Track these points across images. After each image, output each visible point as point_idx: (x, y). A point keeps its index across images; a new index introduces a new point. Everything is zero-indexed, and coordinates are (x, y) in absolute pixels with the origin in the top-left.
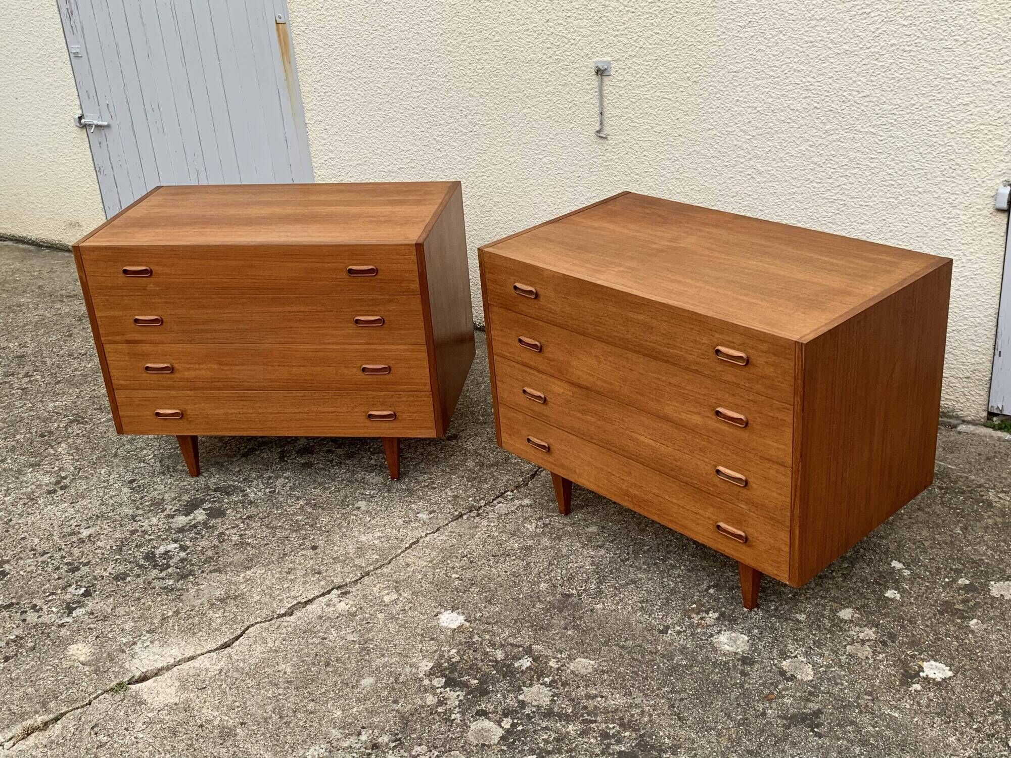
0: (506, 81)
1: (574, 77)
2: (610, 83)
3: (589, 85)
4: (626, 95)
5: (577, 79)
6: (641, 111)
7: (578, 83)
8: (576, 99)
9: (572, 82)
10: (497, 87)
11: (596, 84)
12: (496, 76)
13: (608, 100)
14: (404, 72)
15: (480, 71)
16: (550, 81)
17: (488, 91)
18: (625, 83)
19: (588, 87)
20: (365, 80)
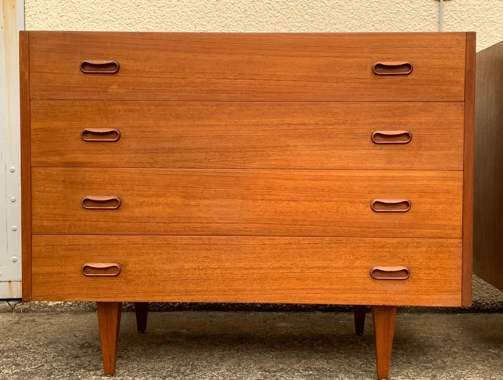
0: (324, 12)
1: (410, 4)
2: (451, 8)
3: (426, 11)
4: (468, 19)
5: (412, 6)
6: (486, 35)
7: (414, 10)
8: (410, 27)
9: (406, 9)
10: (313, 19)
11: (435, 10)
12: (312, 8)
13: (449, 25)
14: (188, 10)
15: (291, 4)
16: (379, 10)
17: (299, 25)
18: (468, 7)
19: (424, 13)
20: (128, 21)
